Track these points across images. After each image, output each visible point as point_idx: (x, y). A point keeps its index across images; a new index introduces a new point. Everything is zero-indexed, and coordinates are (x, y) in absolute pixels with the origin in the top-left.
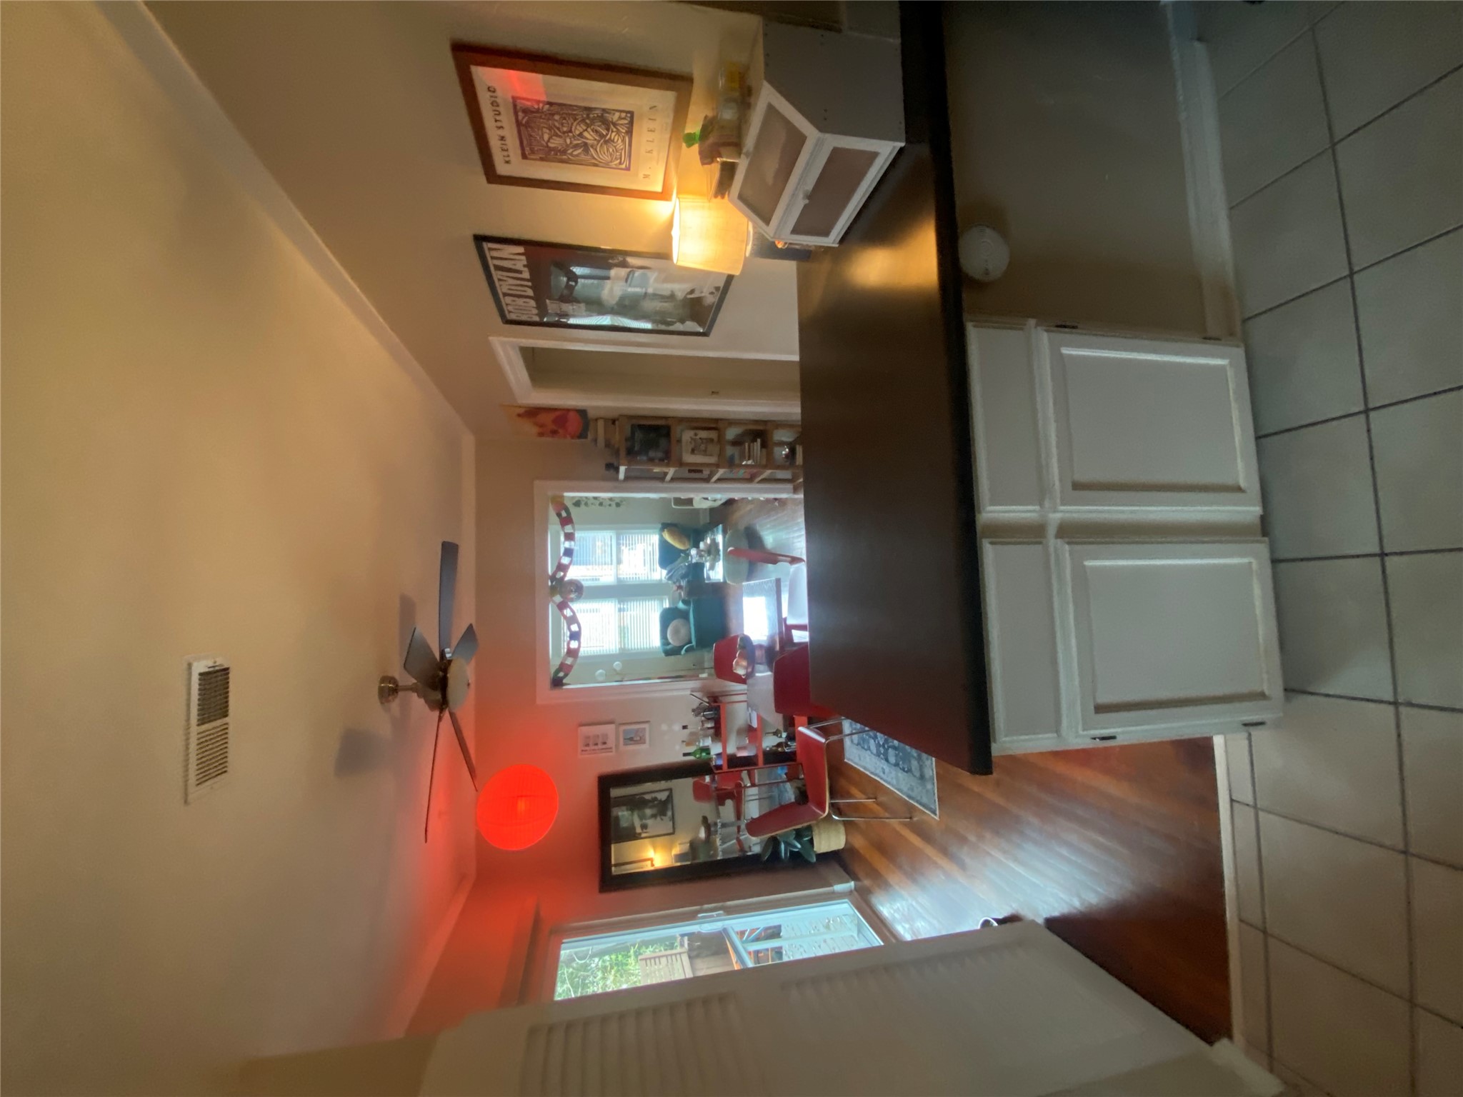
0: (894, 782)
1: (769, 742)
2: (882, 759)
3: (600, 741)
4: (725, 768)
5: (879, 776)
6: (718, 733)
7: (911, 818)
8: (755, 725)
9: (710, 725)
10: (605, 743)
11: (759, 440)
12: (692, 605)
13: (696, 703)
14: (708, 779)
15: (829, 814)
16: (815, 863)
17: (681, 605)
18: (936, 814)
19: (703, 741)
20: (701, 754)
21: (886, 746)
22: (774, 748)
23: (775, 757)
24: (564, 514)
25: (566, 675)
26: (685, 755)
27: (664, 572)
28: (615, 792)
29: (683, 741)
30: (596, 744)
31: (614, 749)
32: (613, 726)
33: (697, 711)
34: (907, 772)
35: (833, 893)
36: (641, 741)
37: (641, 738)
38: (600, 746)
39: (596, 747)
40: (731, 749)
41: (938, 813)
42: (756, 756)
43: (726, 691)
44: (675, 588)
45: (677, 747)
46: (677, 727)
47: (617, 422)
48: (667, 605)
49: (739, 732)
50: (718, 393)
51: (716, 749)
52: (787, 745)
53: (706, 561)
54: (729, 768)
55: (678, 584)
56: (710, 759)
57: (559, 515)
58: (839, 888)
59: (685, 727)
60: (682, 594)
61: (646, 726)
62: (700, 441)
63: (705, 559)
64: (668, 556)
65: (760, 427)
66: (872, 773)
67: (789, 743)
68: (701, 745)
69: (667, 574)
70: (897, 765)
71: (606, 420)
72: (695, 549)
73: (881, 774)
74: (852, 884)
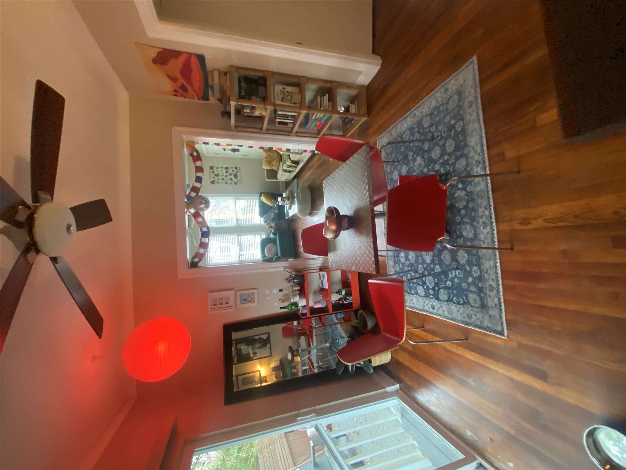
0: (446, 314)
1: (335, 298)
2: (432, 298)
3: (224, 301)
4: (308, 315)
5: (427, 311)
6: (303, 292)
7: (466, 339)
8: (326, 286)
9: (297, 288)
10: (227, 303)
11: (327, 95)
12: (278, 235)
13: (288, 275)
14: (295, 323)
15: (406, 340)
16: (372, 374)
17: (272, 236)
18: (503, 335)
19: (293, 299)
20: (292, 307)
21: (437, 289)
22: (337, 302)
23: (338, 307)
24: (195, 154)
25: (200, 260)
26: (281, 308)
27: (262, 219)
28: (235, 335)
29: (280, 299)
30: (222, 304)
31: (234, 306)
32: (232, 292)
33: (288, 280)
34: (463, 304)
35: (386, 392)
36: (252, 301)
37: (251, 298)
38: (224, 305)
39: (221, 306)
40: (311, 304)
41: (506, 333)
42: (326, 307)
43: (307, 268)
44: (268, 227)
45: (276, 304)
46: (275, 291)
47: (228, 75)
48: (264, 237)
49: (315, 293)
50: (301, 44)
51: (302, 303)
52: (346, 299)
53: (287, 204)
54: (310, 315)
55: (270, 225)
56: (298, 310)
57: (192, 155)
58: (389, 389)
59: (281, 290)
60: (272, 230)
61: (255, 291)
62: (287, 94)
63: (286, 202)
64: (264, 210)
65: (329, 85)
66: (419, 310)
67: (348, 297)
68: (292, 301)
69: (264, 220)
70: (449, 300)
71: (220, 72)
72: (280, 197)
73: (431, 310)
74: (398, 386)
